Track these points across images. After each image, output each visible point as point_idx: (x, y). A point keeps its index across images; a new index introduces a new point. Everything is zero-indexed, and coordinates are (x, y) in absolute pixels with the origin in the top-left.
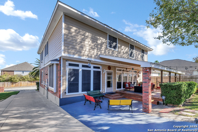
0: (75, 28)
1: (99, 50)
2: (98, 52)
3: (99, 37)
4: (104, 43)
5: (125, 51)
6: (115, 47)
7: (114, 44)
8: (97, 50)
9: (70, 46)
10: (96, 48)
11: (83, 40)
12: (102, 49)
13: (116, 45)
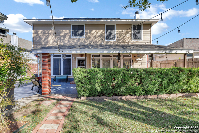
0: (41, 31)
1: (62, 42)
2: (61, 43)
3: (61, 31)
4: (67, 34)
5: (97, 34)
6: (81, 34)
7: (80, 31)
8: (60, 41)
9: (38, 44)
10: (59, 40)
11: (47, 37)
12: (65, 40)
13: (83, 32)
